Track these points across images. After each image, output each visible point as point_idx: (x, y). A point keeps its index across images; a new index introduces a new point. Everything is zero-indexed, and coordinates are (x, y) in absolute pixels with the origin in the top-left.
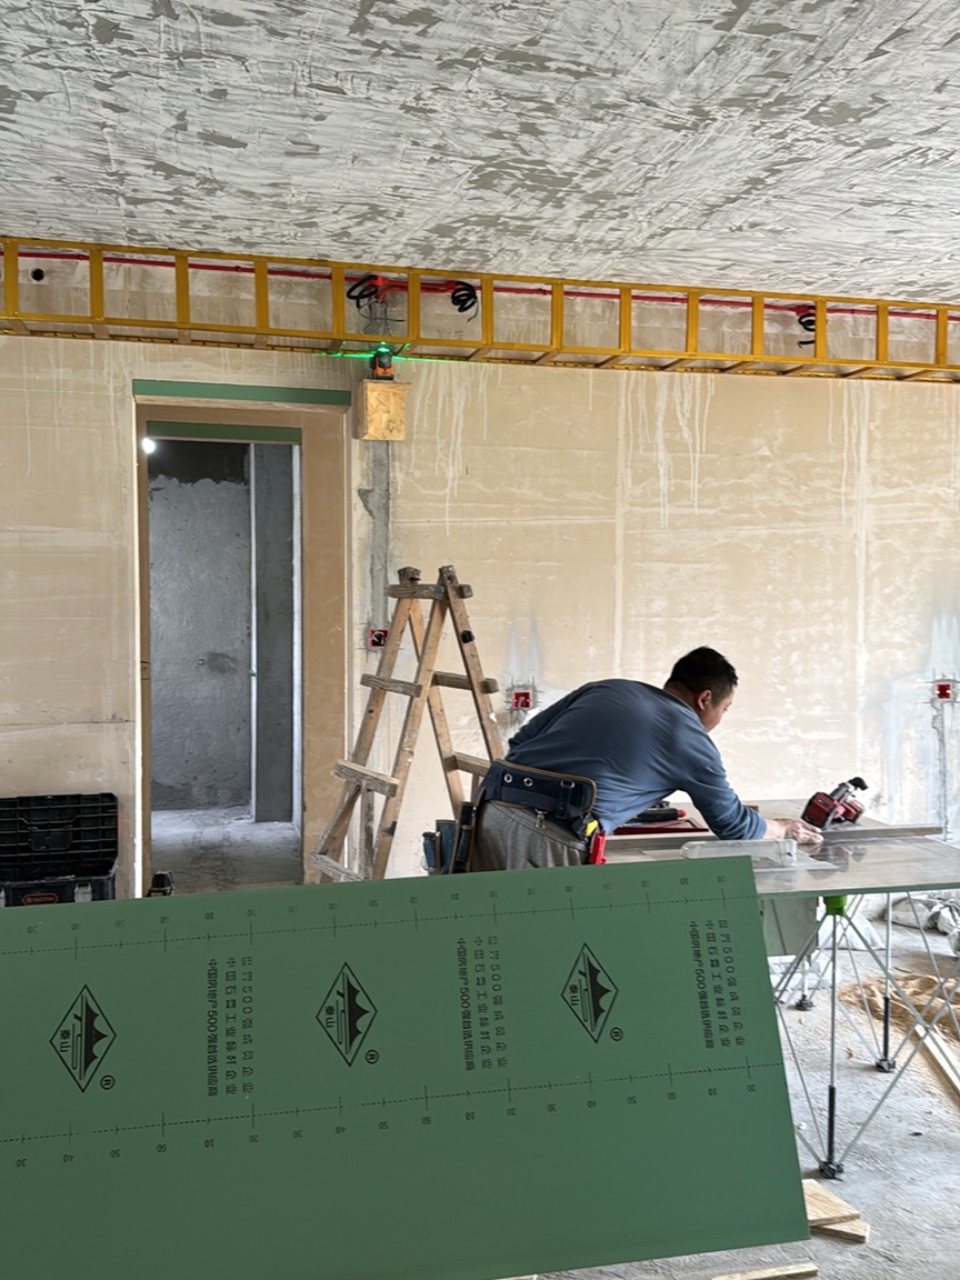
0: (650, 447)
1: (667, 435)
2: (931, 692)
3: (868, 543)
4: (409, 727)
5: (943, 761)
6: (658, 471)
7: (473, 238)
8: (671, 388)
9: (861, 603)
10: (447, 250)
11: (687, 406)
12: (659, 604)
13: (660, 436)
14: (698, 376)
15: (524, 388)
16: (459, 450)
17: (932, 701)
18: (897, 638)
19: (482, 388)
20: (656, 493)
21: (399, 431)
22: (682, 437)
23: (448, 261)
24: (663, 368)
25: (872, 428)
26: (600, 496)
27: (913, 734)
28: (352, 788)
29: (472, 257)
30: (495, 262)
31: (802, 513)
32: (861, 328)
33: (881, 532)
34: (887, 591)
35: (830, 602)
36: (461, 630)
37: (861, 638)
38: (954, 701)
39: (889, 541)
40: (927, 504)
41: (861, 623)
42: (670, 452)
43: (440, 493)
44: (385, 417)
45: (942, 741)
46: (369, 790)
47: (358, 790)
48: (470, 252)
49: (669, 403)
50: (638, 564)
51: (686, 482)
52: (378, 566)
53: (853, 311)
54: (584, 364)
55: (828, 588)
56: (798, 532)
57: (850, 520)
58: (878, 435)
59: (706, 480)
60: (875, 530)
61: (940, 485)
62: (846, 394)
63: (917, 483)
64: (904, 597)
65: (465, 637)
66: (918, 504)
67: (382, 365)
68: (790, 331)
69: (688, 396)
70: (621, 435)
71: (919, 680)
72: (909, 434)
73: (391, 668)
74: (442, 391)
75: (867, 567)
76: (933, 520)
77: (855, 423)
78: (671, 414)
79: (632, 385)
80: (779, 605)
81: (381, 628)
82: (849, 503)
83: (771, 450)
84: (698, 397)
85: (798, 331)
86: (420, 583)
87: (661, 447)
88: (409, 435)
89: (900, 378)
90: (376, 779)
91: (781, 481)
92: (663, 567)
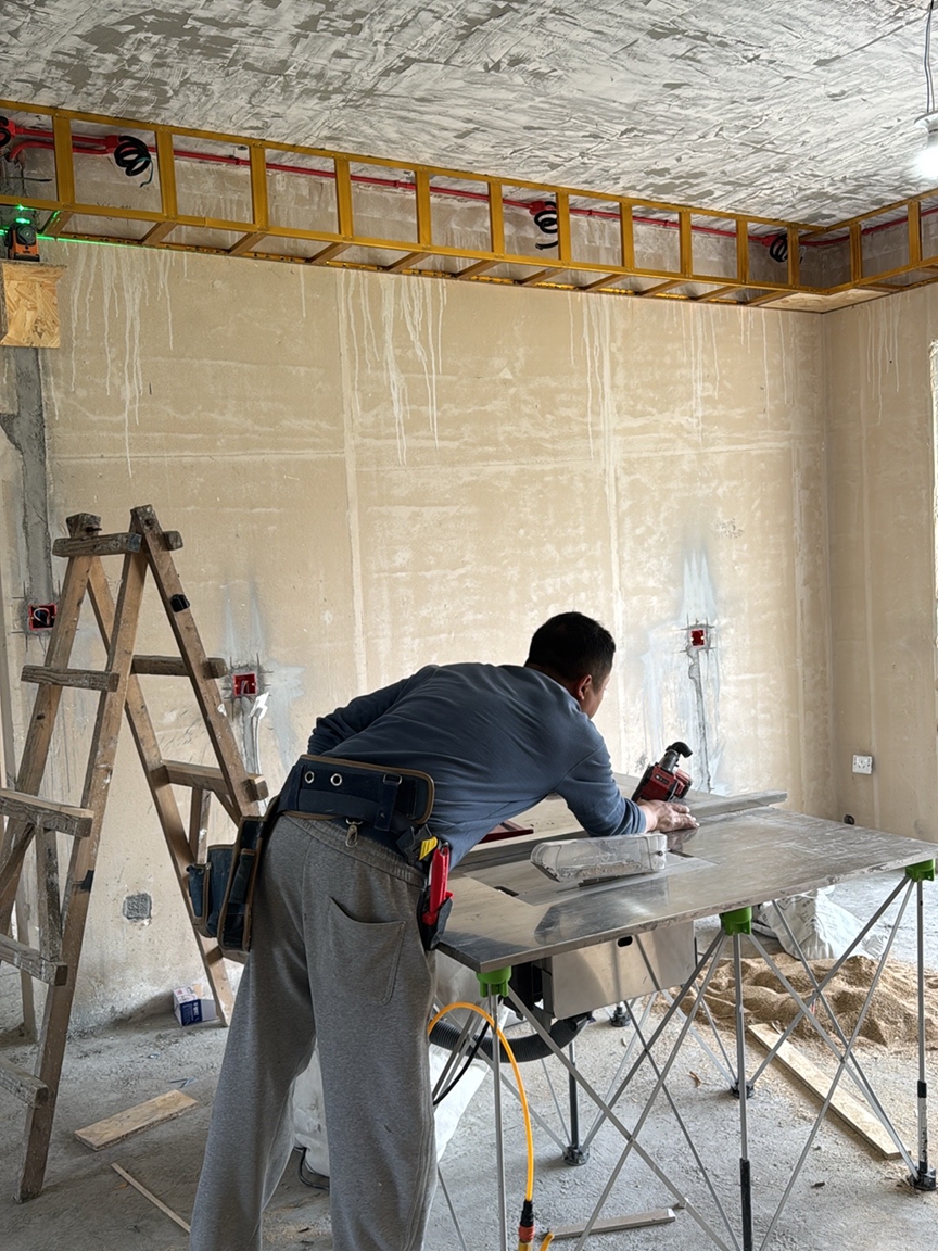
0: (380, 366)
1: (398, 351)
2: (684, 639)
3: (617, 479)
4: (102, 735)
5: (701, 713)
6: (391, 395)
7: (146, 57)
8: (397, 294)
9: (614, 545)
10: (109, 77)
11: (418, 317)
12: (403, 556)
13: (390, 352)
14: (428, 281)
15: (218, 284)
16: (138, 362)
17: (687, 650)
18: (651, 583)
19: (163, 281)
20: (390, 422)
21: (52, 335)
22: (414, 353)
23: (109, 99)
24: (387, 269)
25: (614, 349)
26: (324, 425)
27: (672, 686)
28: (21, 827)
29: (144, 94)
30: (174, 104)
31: (550, 446)
32: (597, 235)
33: (630, 466)
34: (639, 531)
35: (583, 547)
36: (169, 595)
37: (616, 585)
38: (709, 648)
39: (638, 476)
40: (672, 435)
41: (615, 568)
42: (402, 372)
43: (116, 419)
44: (30, 316)
45: (699, 691)
46: (46, 830)
47: (30, 830)
48: (141, 84)
49: (397, 312)
50: (375, 508)
51: (423, 409)
52: (34, 519)
53: (590, 213)
54: (292, 258)
55: (582, 530)
56: (548, 468)
57: (597, 454)
58: (621, 359)
59: (446, 406)
60: (624, 464)
61: (684, 413)
62: (585, 310)
63: (661, 412)
64: (655, 537)
65: (176, 604)
66: (662, 435)
67: (22, 241)
68: (523, 234)
69: (418, 304)
70: (344, 350)
71: (674, 628)
72: (650, 358)
73: (66, 654)
74: (107, 284)
75: (617, 506)
76: (678, 453)
77: (596, 343)
78: (400, 325)
79: (351, 289)
80: (532, 552)
81: (45, 602)
82: (596, 435)
83: (513, 373)
84: (429, 306)
85: (532, 233)
86: (100, 533)
87: (392, 365)
88: (66, 341)
89: (638, 293)
90: (59, 813)
91: (527, 410)
92: (404, 512)
